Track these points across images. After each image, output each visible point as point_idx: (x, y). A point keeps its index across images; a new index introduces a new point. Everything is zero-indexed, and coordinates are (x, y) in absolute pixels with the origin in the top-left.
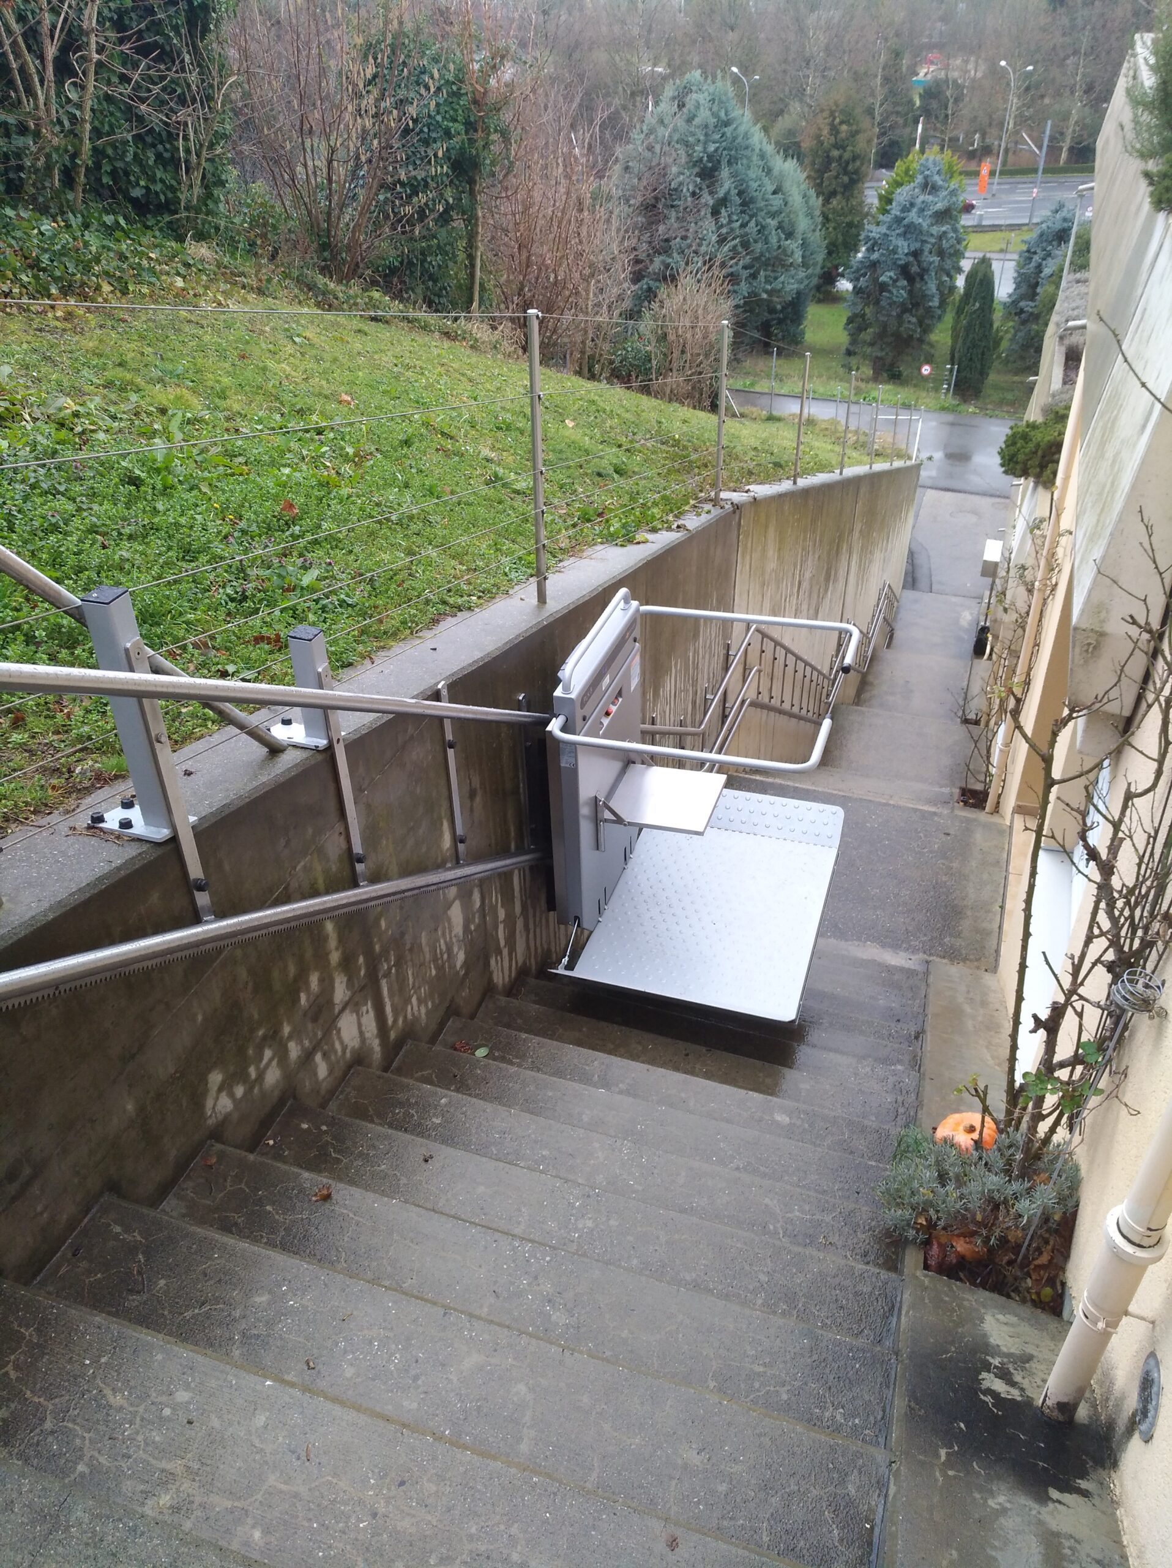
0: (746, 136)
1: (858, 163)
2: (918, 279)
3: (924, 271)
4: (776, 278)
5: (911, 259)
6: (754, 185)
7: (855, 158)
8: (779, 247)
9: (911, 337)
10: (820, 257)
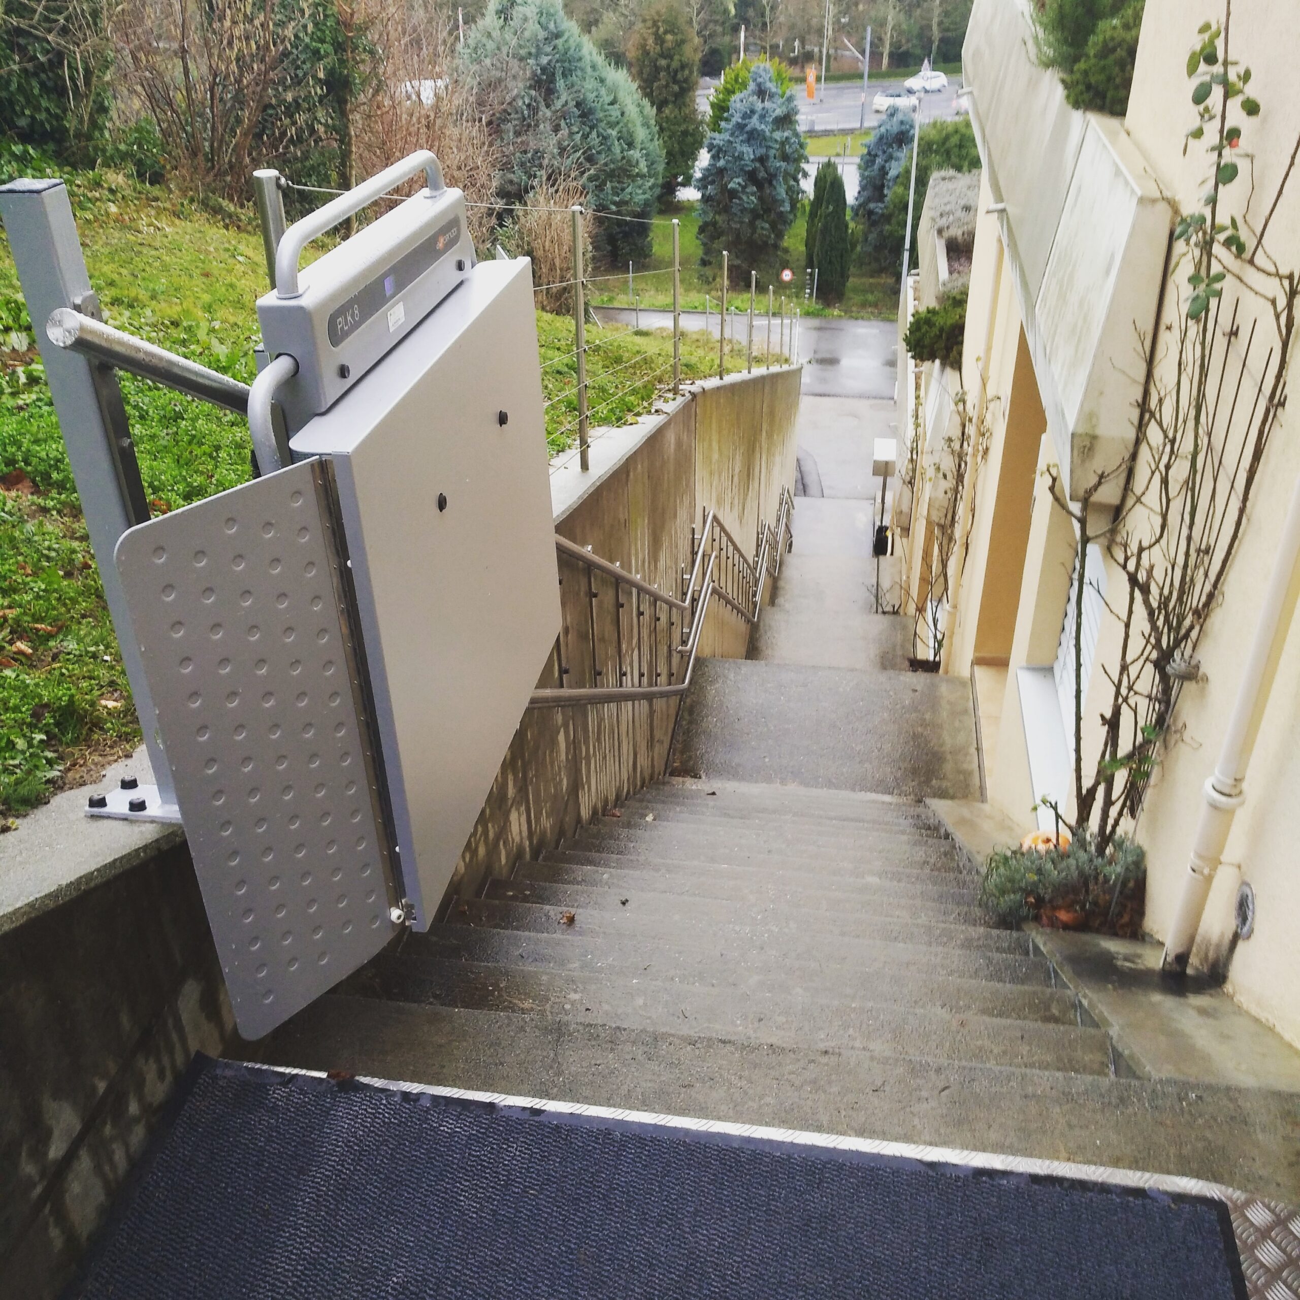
0: (579, 47)
1: (687, 72)
2: (766, 185)
3: (771, 178)
4: (623, 190)
5: (758, 165)
6: (591, 96)
7: (683, 67)
8: (623, 158)
9: (766, 243)
10: (661, 167)
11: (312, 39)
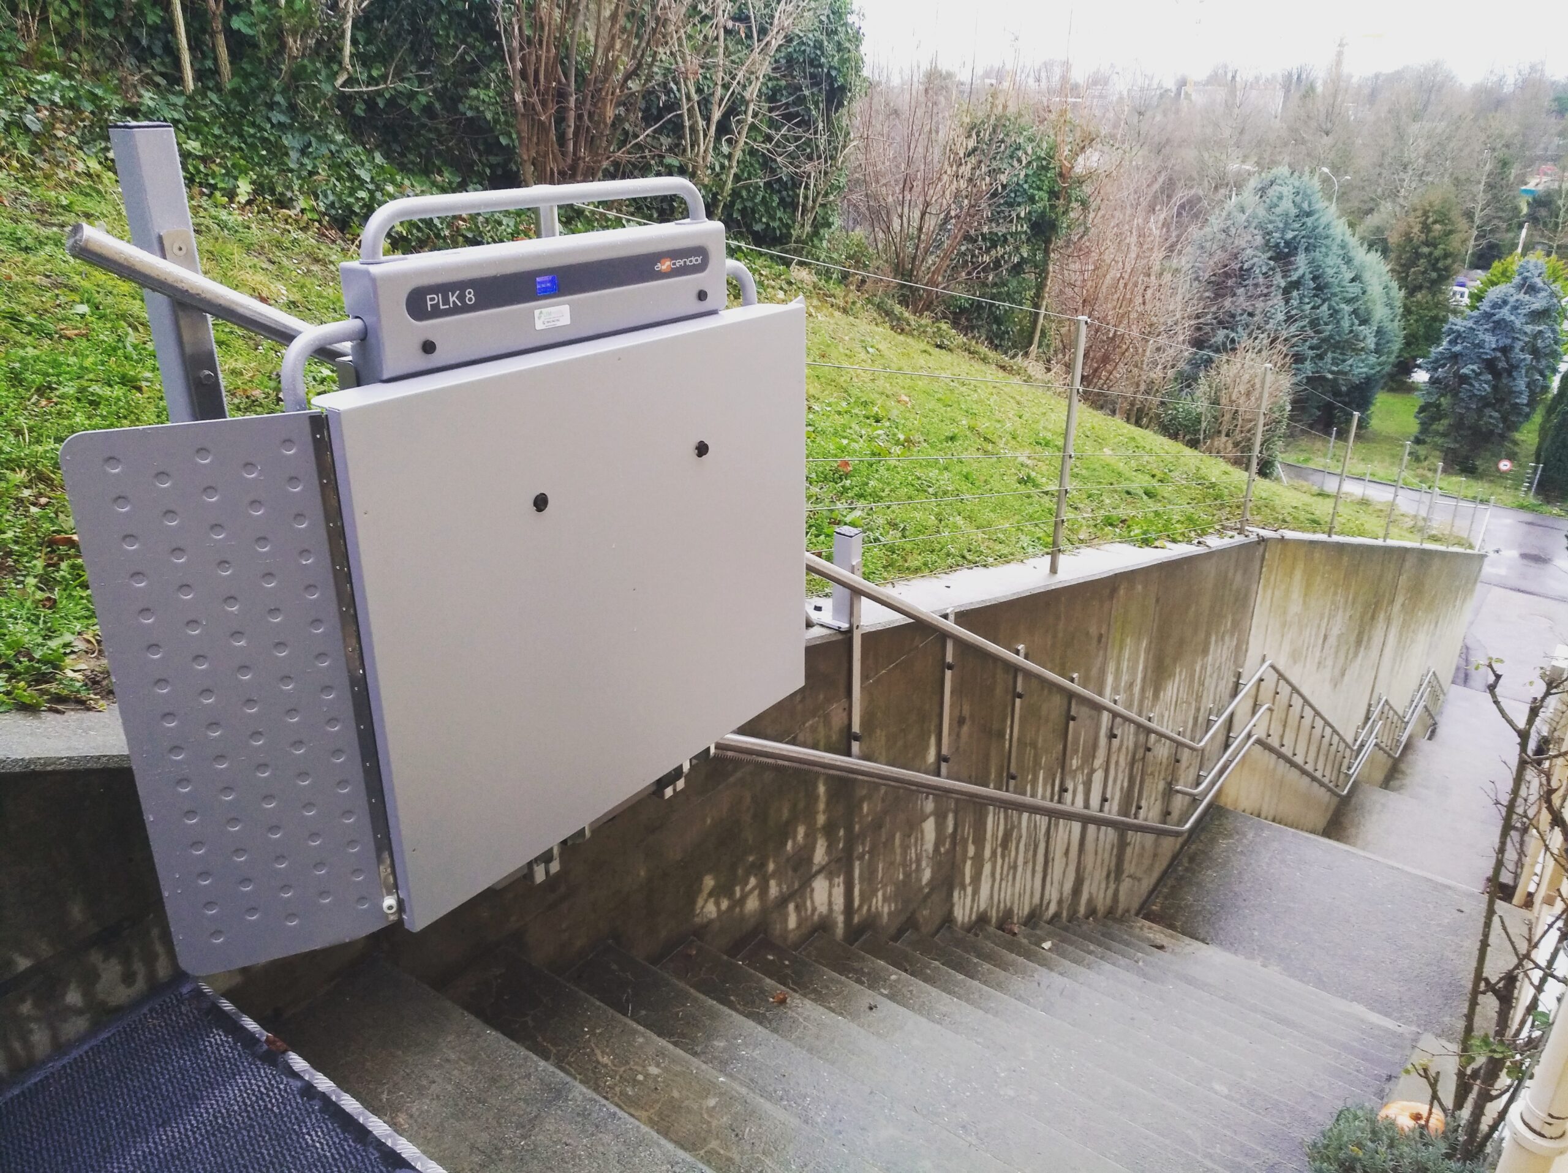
0: (1327, 226)
1: (1449, 261)
2: (1505, 375)
3: (1512, 368)
4: (1344, 361)
5: (1499, 354)
6: (1330, 272)
7: (1446, 256)
8: (1351, 331)
9: (1492, 432)
10: (1397, 346)
11: (1031, 187)
